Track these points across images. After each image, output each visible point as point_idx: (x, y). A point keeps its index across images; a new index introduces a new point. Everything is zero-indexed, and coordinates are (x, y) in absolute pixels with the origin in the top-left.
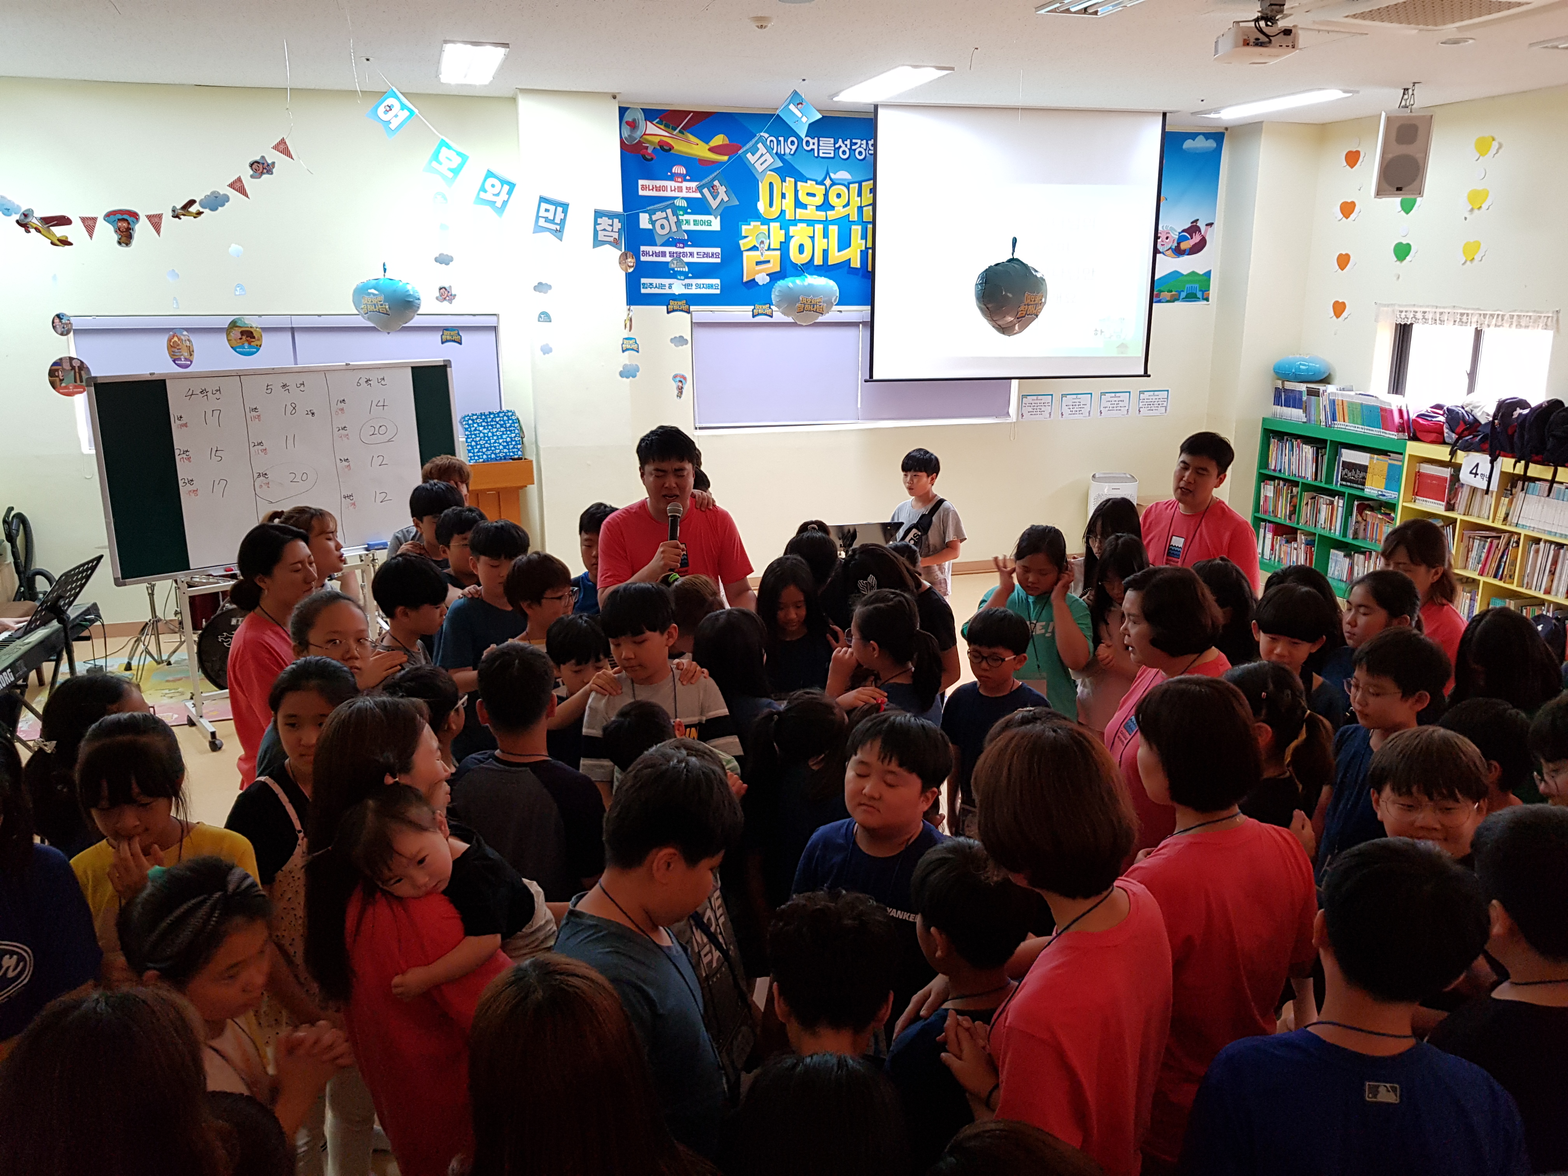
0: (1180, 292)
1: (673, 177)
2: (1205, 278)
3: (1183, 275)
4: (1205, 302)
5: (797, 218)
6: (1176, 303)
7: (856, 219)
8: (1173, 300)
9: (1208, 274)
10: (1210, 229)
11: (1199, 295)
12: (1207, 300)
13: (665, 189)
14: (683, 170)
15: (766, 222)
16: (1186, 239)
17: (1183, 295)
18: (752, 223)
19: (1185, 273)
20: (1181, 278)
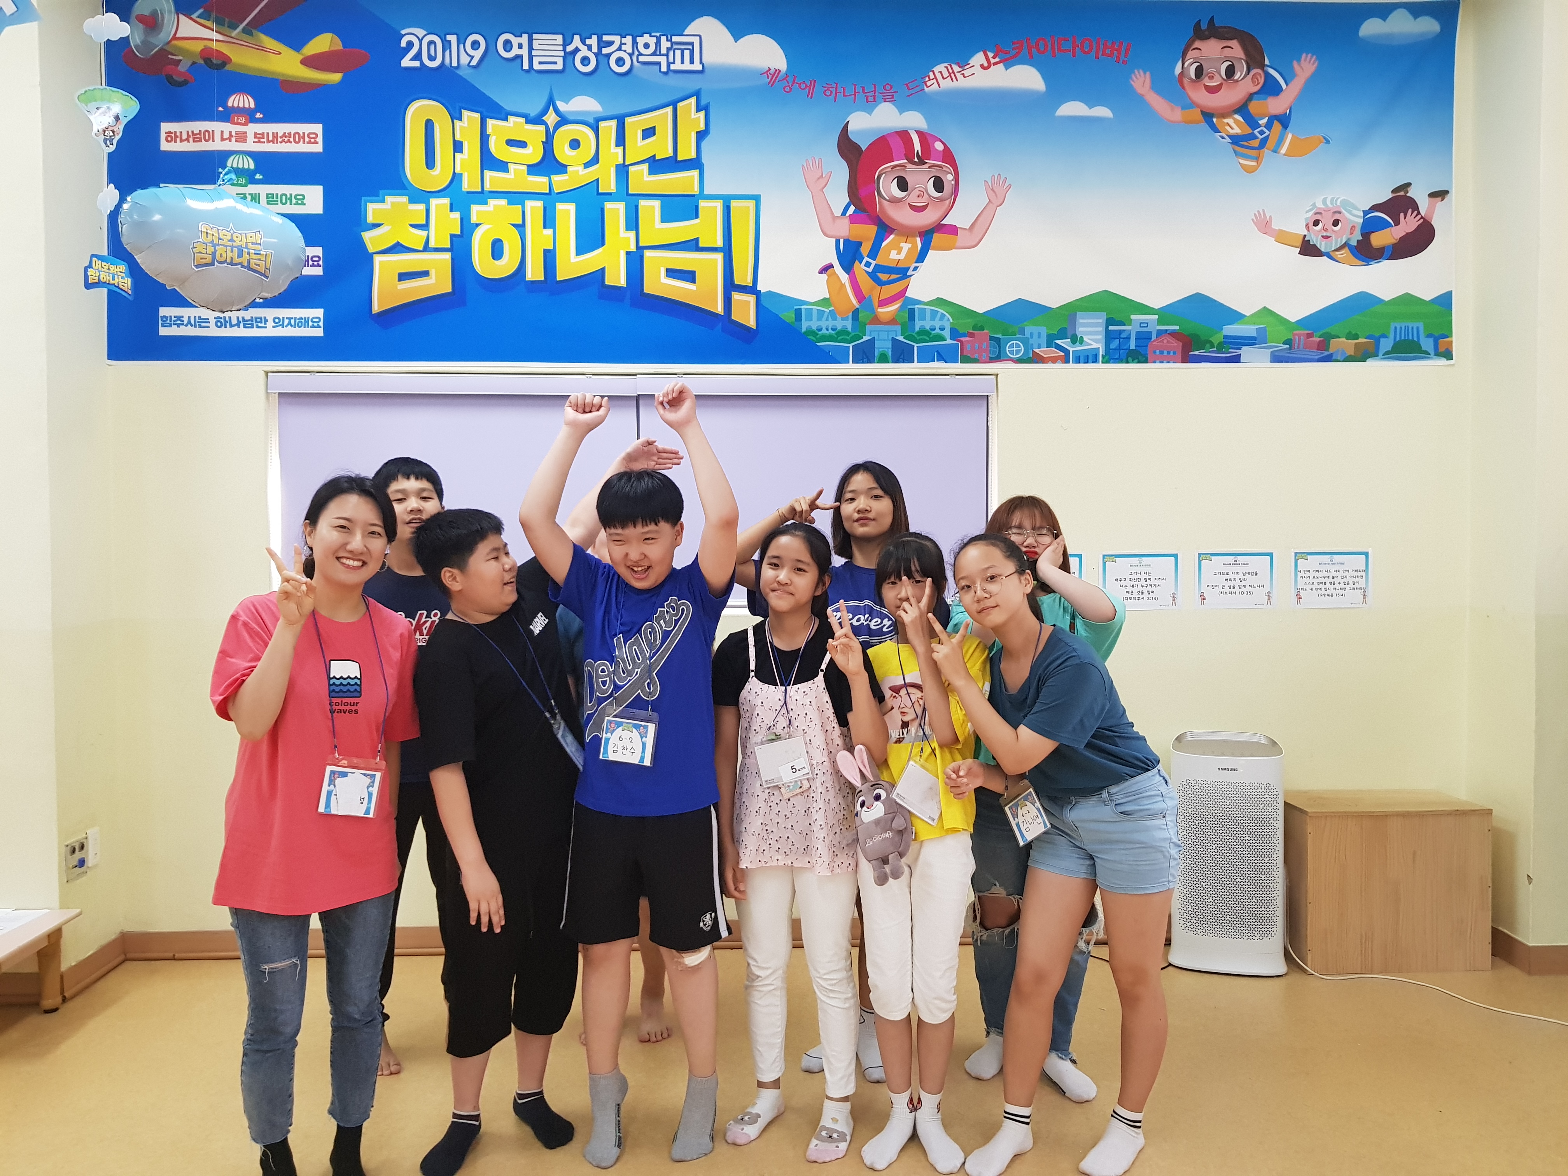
0: (1377, 341)
1: (227, 116)
2: (1437, 308)
3: (1380, 301)
4: (1443, 361)
5: (487, 187)
6: (1371, 363)
7: (612, 188)
8: (1362, 355)
9: (1445, 301)
10: (1440, 205)
11: (1427, 344)
12: (1448, 355)
13: (209, 136)
14: (248, 102)
15: (421, 196)
16: (1385, 225)
17: (1386, 345)
18: (389, 199)
19: (1387, 300)
20: (1377, 308)
